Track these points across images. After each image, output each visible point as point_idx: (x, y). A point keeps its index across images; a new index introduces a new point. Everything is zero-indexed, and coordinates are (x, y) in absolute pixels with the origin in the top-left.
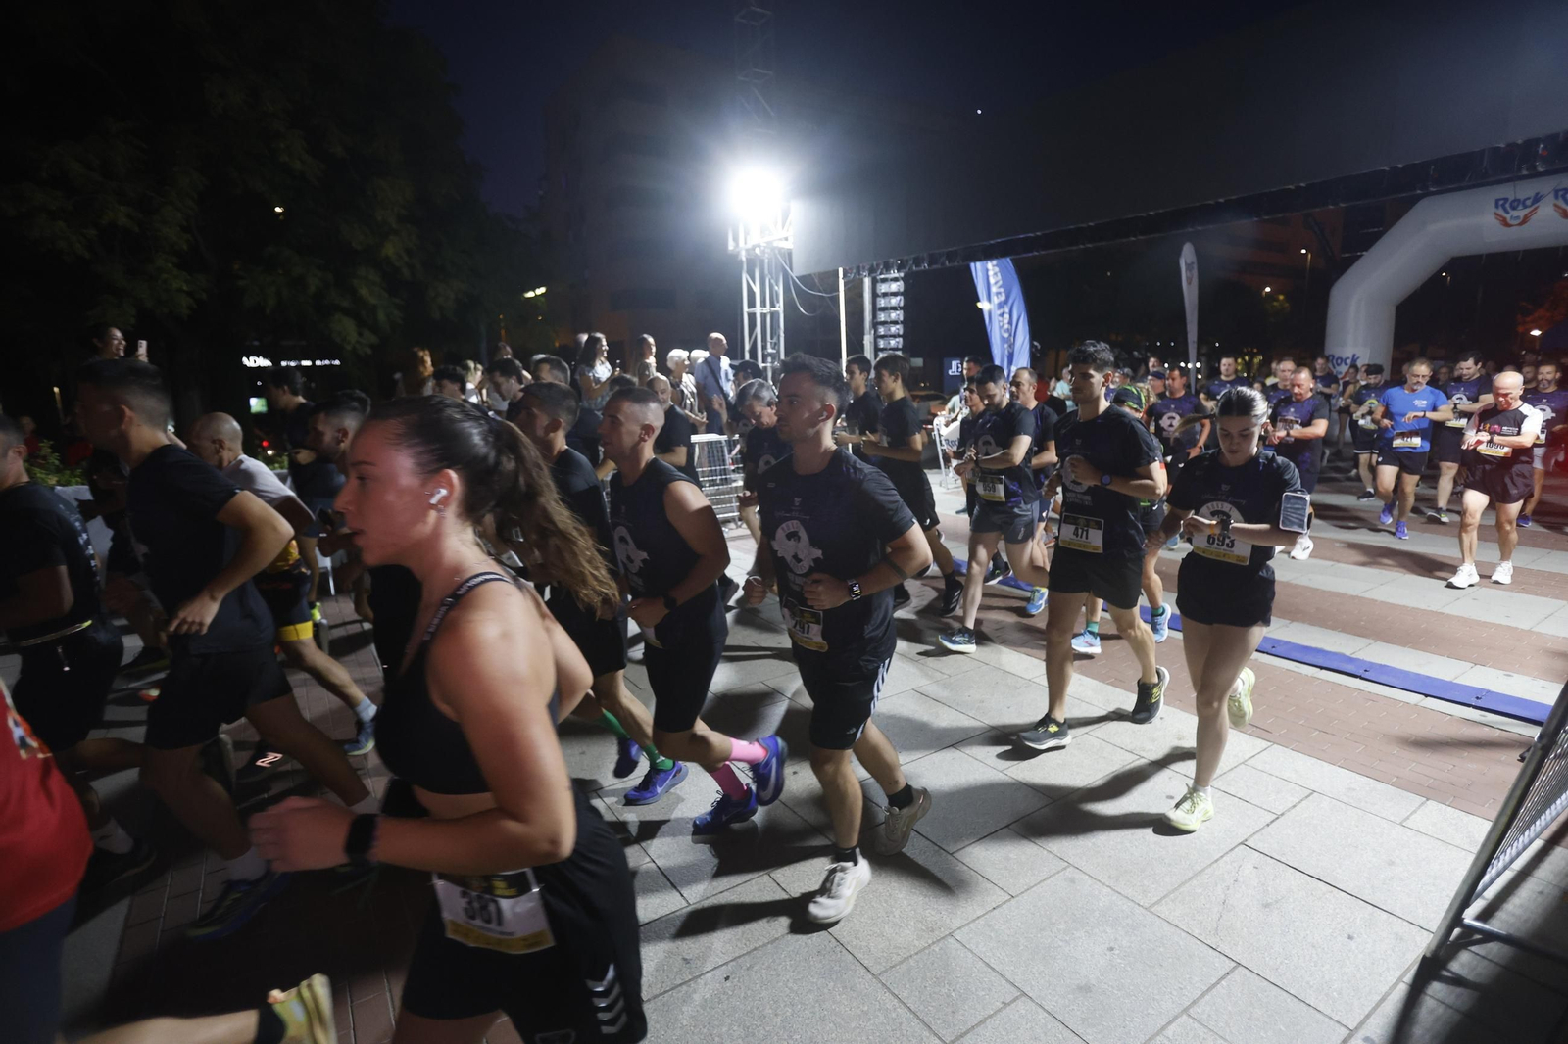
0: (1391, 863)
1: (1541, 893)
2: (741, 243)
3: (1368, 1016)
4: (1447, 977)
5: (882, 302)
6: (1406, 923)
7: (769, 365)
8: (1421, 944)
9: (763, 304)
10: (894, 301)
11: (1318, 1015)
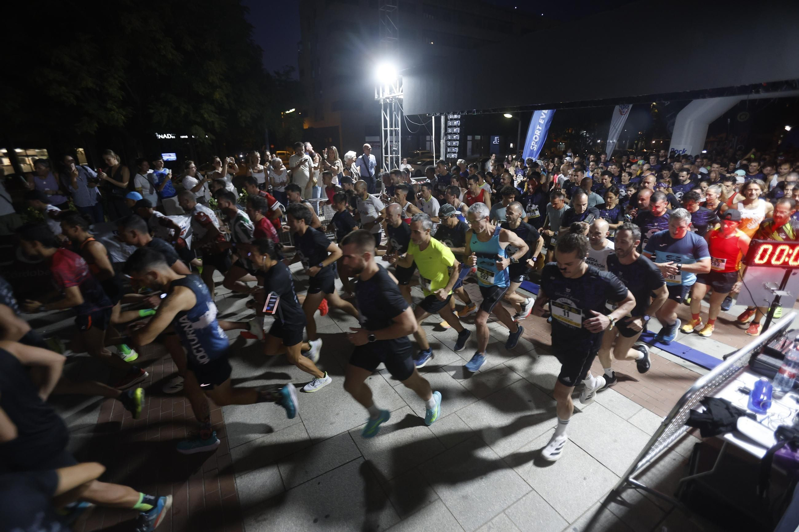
0: (615, 441)
1: (674, 459)
2: (381, 96)
3: (579, 518)
4: (619, 500)
5: (450, 123)
6: (611, 473)
7: (394, 155)
8: (613, 483)
9: (391, 126)
10: (456, 123)
11: (559, 516)
